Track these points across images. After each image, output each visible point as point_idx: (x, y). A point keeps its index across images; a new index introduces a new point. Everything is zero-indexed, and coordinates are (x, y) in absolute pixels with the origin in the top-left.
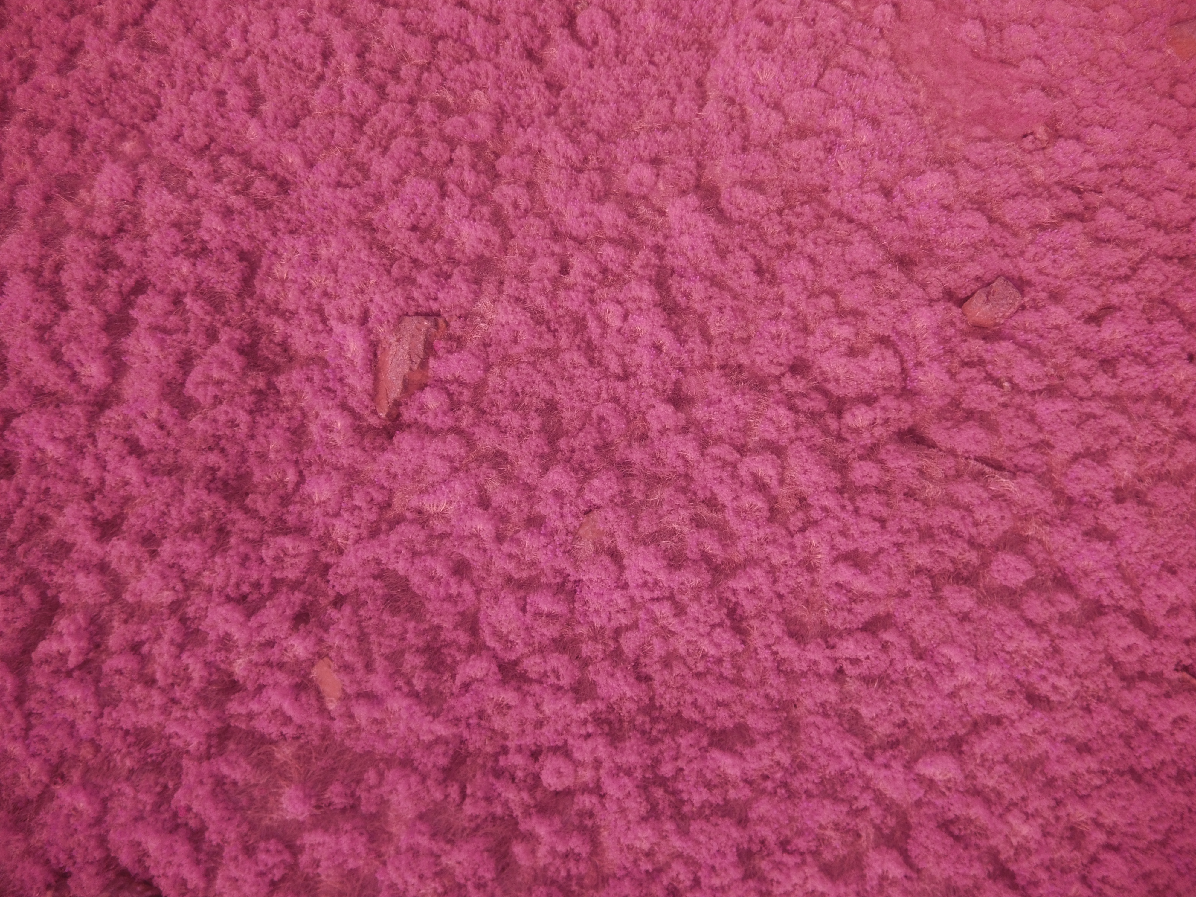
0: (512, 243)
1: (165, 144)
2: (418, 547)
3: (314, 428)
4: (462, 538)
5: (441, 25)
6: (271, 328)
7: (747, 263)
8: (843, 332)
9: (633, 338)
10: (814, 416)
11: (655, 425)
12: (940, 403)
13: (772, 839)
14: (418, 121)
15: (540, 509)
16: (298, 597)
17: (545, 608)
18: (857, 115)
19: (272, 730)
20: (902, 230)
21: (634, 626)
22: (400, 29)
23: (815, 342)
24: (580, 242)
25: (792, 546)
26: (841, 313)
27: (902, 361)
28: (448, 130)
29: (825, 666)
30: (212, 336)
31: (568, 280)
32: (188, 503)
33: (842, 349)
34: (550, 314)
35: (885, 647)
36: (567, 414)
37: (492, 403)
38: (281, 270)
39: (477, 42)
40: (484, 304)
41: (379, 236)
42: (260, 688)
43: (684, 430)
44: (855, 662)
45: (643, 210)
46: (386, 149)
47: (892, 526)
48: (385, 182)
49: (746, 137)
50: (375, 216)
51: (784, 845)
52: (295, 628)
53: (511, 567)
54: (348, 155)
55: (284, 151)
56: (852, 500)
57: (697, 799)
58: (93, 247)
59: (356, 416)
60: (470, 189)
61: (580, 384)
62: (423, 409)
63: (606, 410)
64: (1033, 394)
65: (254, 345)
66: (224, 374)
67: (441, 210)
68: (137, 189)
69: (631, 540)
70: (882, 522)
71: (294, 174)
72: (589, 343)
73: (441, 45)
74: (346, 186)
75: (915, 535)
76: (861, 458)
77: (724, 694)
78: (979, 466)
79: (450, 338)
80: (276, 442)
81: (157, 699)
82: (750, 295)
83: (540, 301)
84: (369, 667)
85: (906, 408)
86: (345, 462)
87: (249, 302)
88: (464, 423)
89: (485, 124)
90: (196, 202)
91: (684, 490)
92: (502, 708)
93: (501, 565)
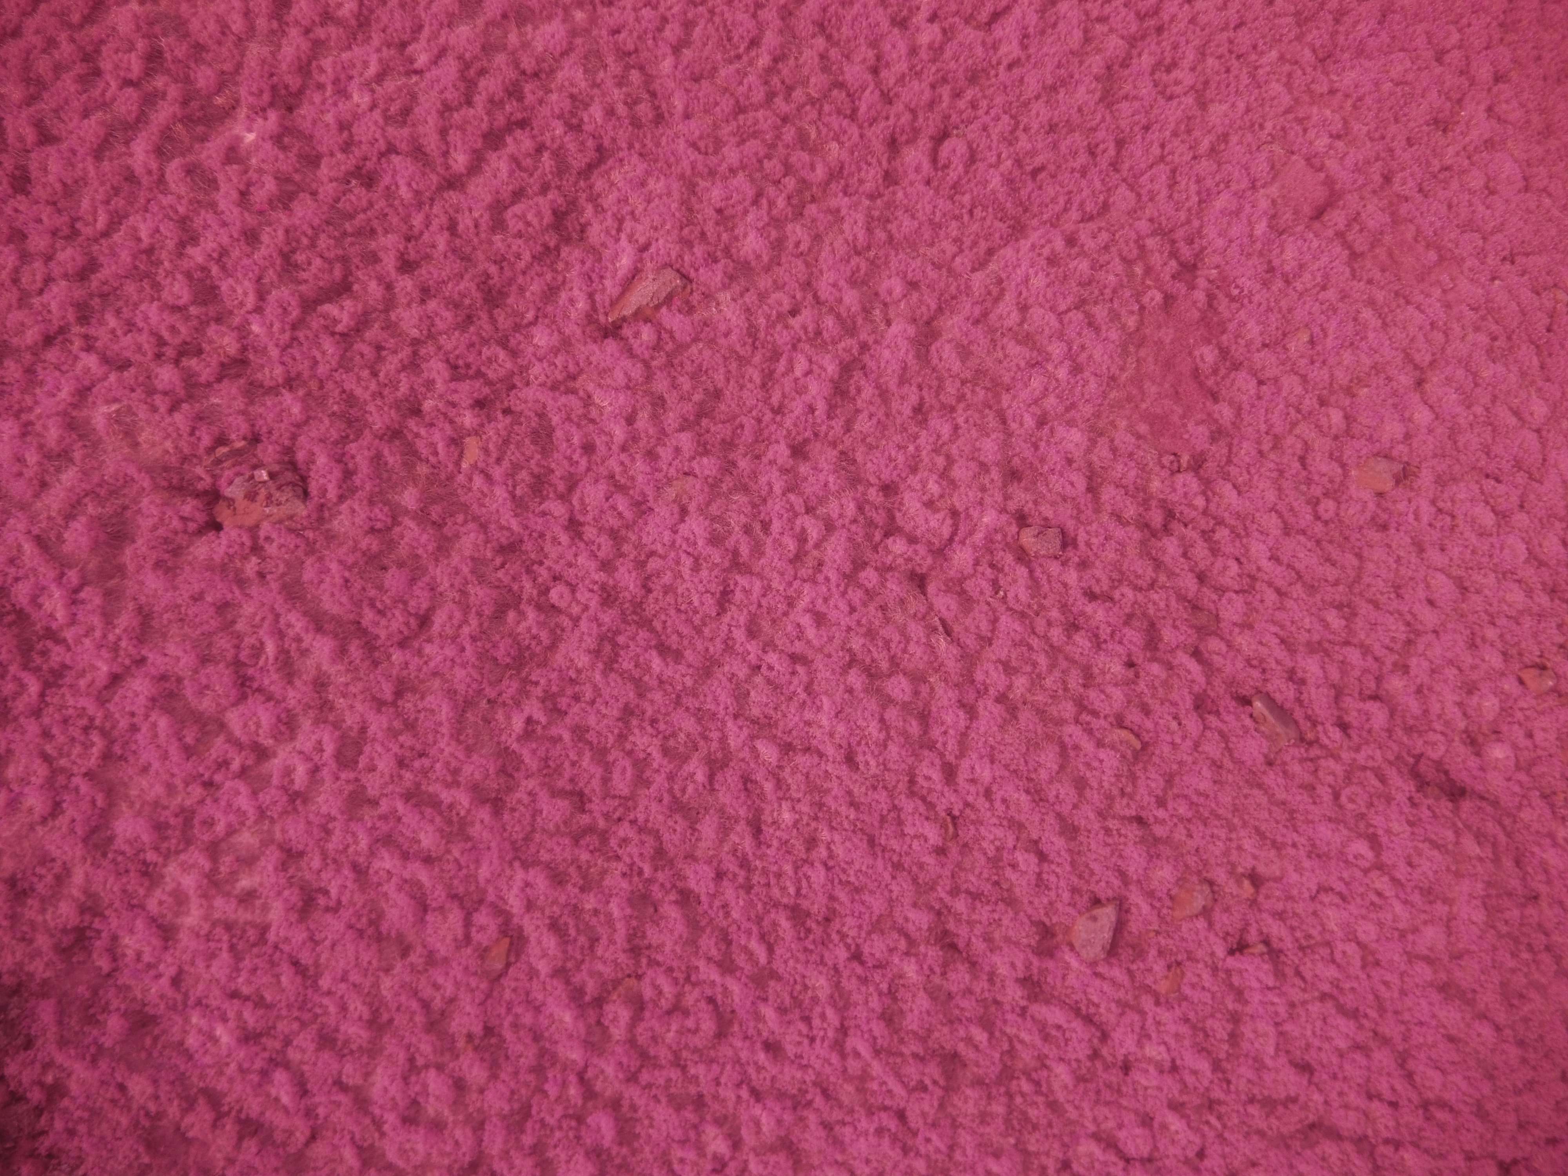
0: (776, 269)
1: (604, 32)
2: (573, 416)
3: (564, 296)
4: (602, 431)
5: (848, 77)
6: (583, 210)
7: (914, 399)
8: (934, 488)
9: (801, 391)
10: (871, 524)
11: (770, 455)
12: (952, 573)
13: (649, 713)
14: (778, 137)
15: (660, 450)
16: (486, 390)
17: (621, 508)
18: (1070, 355)
19: (425, 452)
20: (1028, 453)
21: (663, 557)
22: (817, 59)
23: (914, 481)
24: (817, 301)
25: (790, 584)
26: (944, 474)
27: (954, 534)
28: (793, 159)
29: (752, 658)
30: (545, 189)
31: (791, 321)
32: (462, 287)
33: (925, 498)
34: (762, 335)
35: (793, 673)
36: (723, 407)
37: (681, 364)
38: (616, 176)
39: (863, 108)
40: (724, 297)
41: (694, 199)
42: (432, 425)
43: (784, 471)
44: (771, 668)
45: (877, 312)
46: (742, 142)
47: (856, 616)
48: (724, 166)
49: (985, 314)
50: (702, 184)
51: (653, 722)
52: (472, 407)
53: (618, 469)
54: (716, 126)
55: (677, 95)
56: (847, 586)
57: (626, 665)
58: (512, 75)
59: (594, 309)
60: (775, 212)
61: (745, 394)
62: (637, 335)
63: (749, 423)
64: (1009, 609)
65: (566, 213)
66: (535, 221)
67: (746, 212)
68: (564, 54)
69: (699, 509)
70: (853, 610)
71: (672, 115)
72: (771, 373)
73: (835, 92)
74: (698, 149)
75: (863, 630)
76: (876, 569)
77: (686, 630)
78: (938, 623)
79: (687, 302)
80: (535, 288)
81: (373, 386)
82: (899, 421)
83: (762, 321)
84: (498, 461)
85: (929, 561)
86: (567, 331)
87: (582, 183)
88: (654, 363)
89: (820, 172)
90: (596, 91)
91: (754, 506)
92: (555, 541)
93: (613, 464)
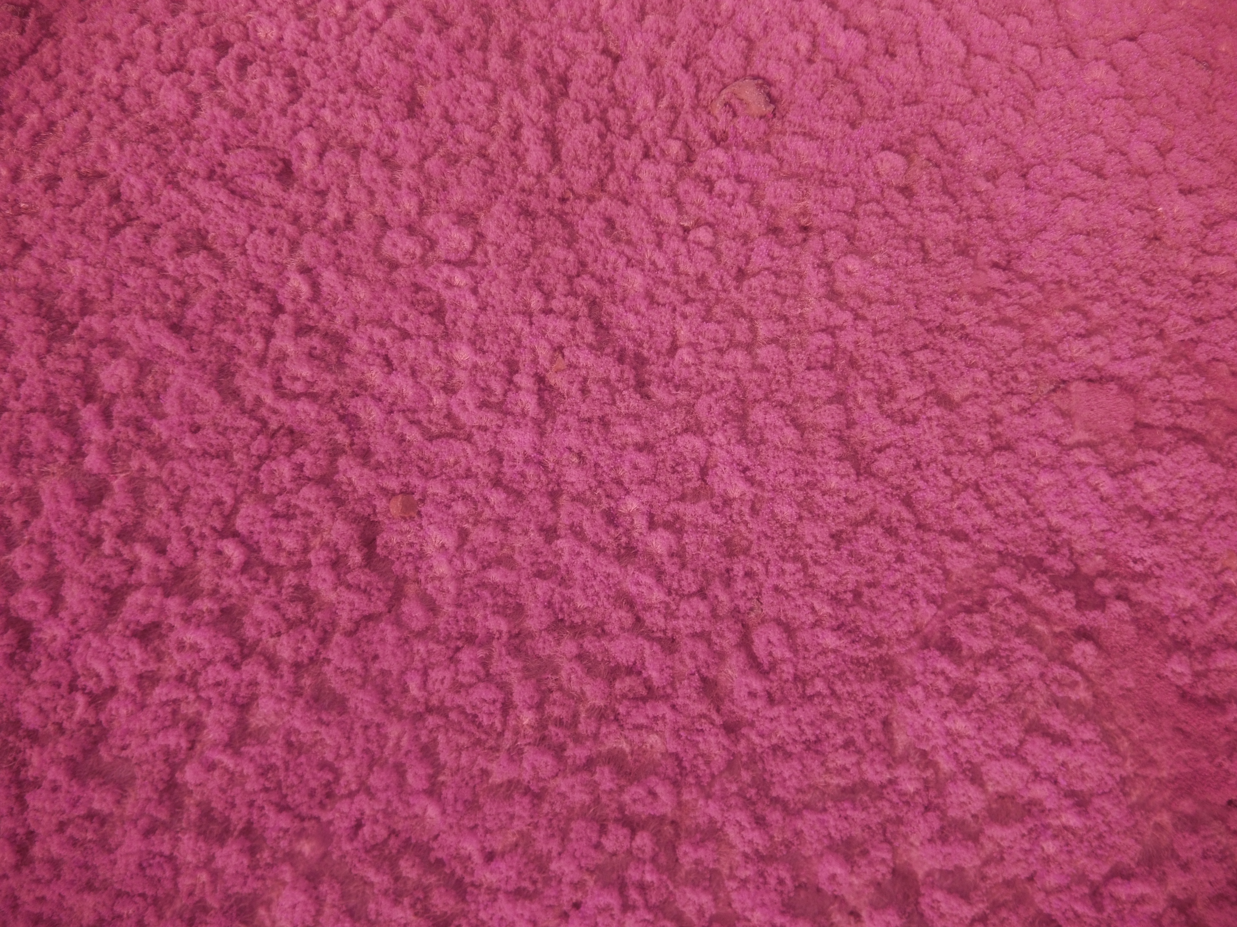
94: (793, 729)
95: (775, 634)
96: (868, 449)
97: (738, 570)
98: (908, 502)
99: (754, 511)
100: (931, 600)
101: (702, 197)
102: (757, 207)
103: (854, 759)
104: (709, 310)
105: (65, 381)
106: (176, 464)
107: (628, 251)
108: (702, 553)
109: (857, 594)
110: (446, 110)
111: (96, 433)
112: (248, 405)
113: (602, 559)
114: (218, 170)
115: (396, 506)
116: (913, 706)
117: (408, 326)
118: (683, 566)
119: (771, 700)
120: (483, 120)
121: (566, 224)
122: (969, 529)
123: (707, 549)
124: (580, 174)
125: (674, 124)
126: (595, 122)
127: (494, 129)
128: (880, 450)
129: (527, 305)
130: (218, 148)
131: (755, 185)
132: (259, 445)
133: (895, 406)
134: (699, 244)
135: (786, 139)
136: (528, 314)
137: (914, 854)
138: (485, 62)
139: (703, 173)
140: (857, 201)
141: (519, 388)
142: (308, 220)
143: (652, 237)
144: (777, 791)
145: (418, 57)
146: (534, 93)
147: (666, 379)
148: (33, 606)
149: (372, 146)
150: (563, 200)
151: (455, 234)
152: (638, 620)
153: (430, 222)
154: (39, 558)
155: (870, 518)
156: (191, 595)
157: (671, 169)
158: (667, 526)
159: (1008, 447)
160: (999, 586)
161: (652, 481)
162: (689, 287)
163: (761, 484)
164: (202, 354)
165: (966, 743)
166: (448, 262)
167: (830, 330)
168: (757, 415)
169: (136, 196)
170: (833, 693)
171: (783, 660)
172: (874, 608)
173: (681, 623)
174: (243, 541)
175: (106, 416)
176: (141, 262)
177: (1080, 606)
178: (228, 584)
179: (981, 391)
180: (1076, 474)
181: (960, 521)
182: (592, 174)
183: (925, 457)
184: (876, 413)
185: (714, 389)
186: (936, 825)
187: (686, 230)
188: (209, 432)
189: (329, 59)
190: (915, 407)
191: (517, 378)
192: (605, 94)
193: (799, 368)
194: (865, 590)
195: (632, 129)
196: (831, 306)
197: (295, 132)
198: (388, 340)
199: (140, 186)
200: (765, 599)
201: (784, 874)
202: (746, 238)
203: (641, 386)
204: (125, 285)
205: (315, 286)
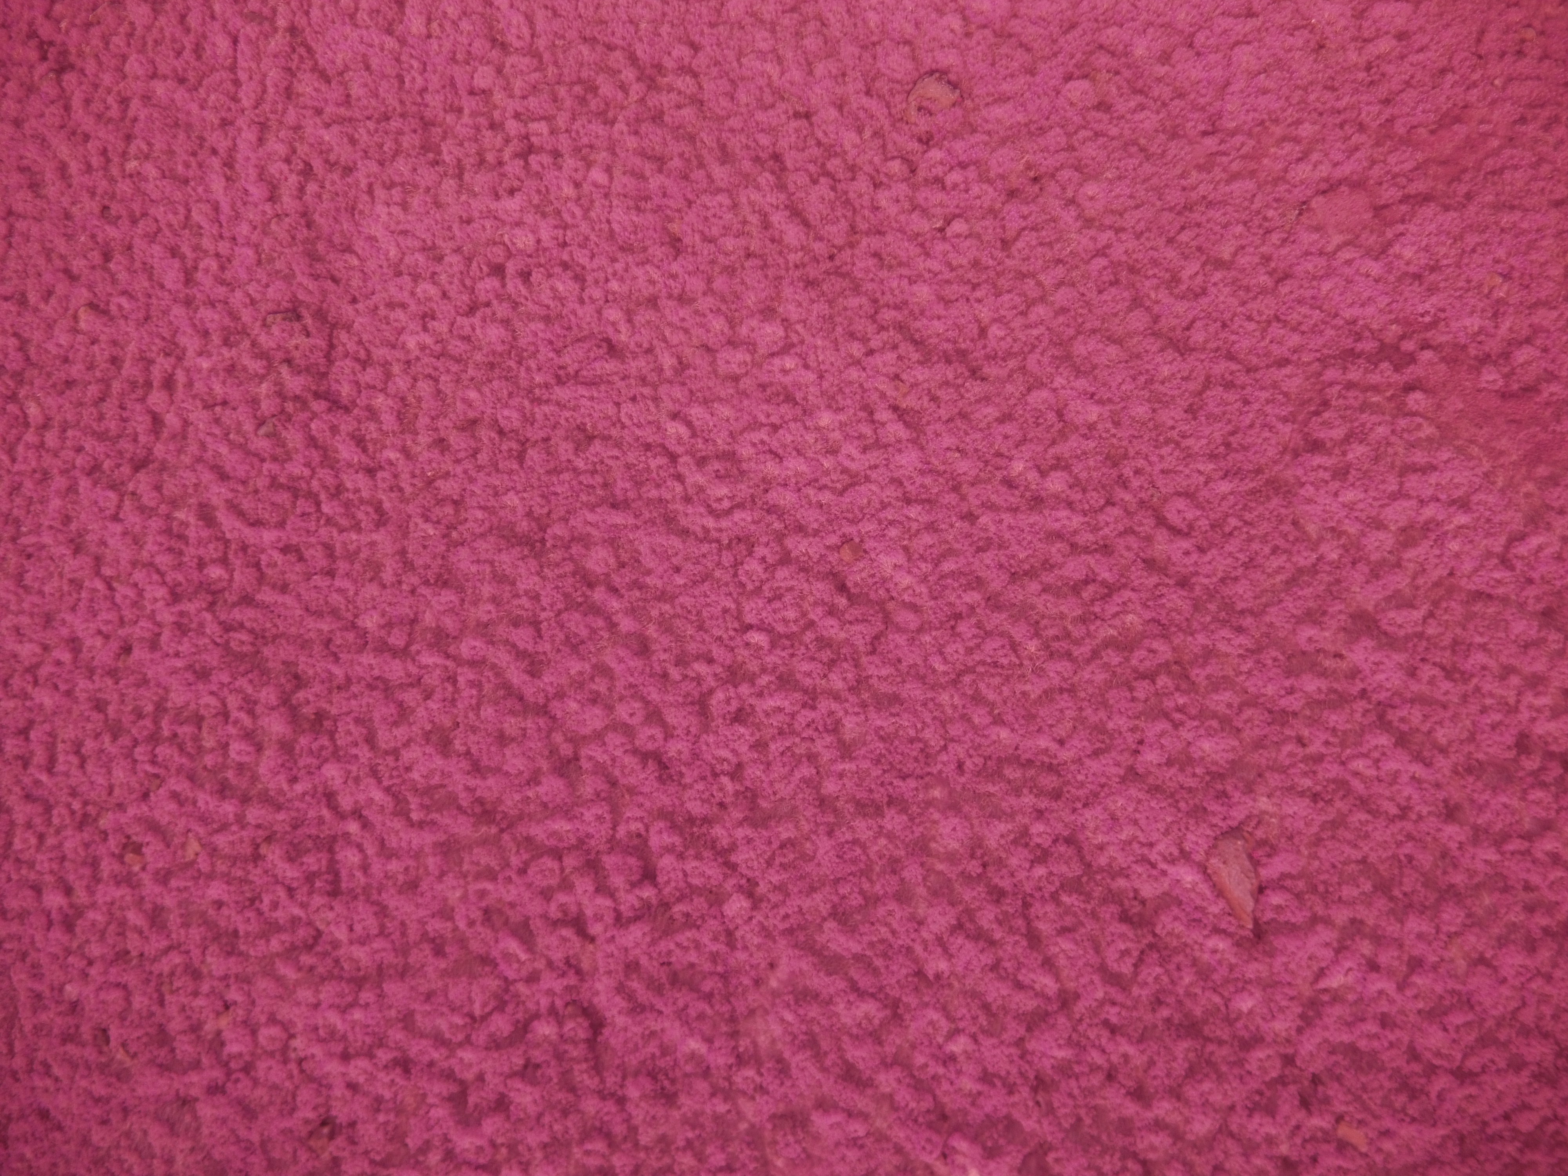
2: (1349, 1019)
3: (1206, 957)
4: (1374, 999)
5: (1073, 576)
6: (1122, 889)
7: (1436, 673)
8: (1540, 701)
9: (1393, 780)
15: (1414, 953)
16: (1291, 1088)
18: (1447, 503)
23: (1524, 716)
26: (1531, 685)
28: (1139, 666)
30: (1098, 918)
33: (1548, 714)
36: (1381, 866)
37: (1326, 884)
38: (1096, 839)
39: (1107, 576)
41: (1150, 780)
43: (1477, 839)
46: (1108, 707)
48: (1128, 735)
52: (1307, 1111)
53: (1419, 1004)
55: (1039, 742)
58: (982, 889)
60: (1191, 711)
61: (1376, 836)
62: (1277, 910)
65: (1124, 909)
66: (1127, 944)
69: (1492, 947)
71: (1055, 756)
72: (1361, 799)
73: (1084, 594)
74: (1103, 751)
79: (1262, 845)
82: (1455, 699)
86: (1252, 976)
87: (1096, 876)
88: (1318, 911)
89: (1158, 645)
93: (1412, 1006)
94: (1229, 561)
95: (1180, 503)
96: (1178, 332)
97: (1128, 472)
98: (1231, 357)
99: (1117, 424)
100: (1285, 420)
101: (940, 196)
102: (990, 182)
103: (1284, 557)
104: (995, 286)
105: (570, 580)
106: (681, 599)
107: (905, 271)
108: (1094, 474)
109: (1228, 445)
110: (702, 233)
111: (615, 604)
112: (700, 535)
113: (1021, 516)
114: (561, 372)
115: (846, 554)
116: (1309, 501)
117: (774, 419)
118: (1084, 491)
119: (1201, 550)
120: (737, 226)
121: (844, 276)
122: (1287, 354)
123: (1096, 469)
124: (833, 229)
125: (884, 146)
126: (823, 180)
127: (747, 228)
128: (1188, 328)
129: (852, 356)
130: (551, 355)
131: (976, 163)
132: (727, 559)
133: (1184, 287)
134: (958, 236)
135: (984, 112)
136: (857, 362)
137: (1359, 597)
138: (709, 176)
139: (930, 176)
140: (1069, 135)
141: (883, 424)
142: (653, 377)
143: (918, 250)
144: (1240, 605)
145: (657, 200)
146: (761, 180)
147: (991, 357)
148: (652, 737)
149: (664, 293)
150: (831, 258)
151: (768, 329)
152: (1073, 546)
153: (744, 331)
154: (637, 705)
155: (1208, 383)
156: (751, 679)
157: (904, 186)
158: (1054, 468)
159: (1287, 276)
160: (1331, 384)
161: (1024, 440)
162: (970, 275)
163: (1110, 400)
164: (647, 515)
165: (1361, 506)
166: (773, 355)
167: (1101, 252)
168: (1080, 349)
169: (516, 424)
170: (1246, 523)
171: (1197, 519)
172: (1245, 448)
173: (1106, 531)
174: (761, 627)
175: (614, 590)
176: (555, 471)
177: (1397, 369)
178: (770, 660)
179: (1244, 242)
180: (1348, 271)
181: (1277, 351)
182: (844, 224)
183: (1227, 316)
184: (1172, 300)
185: (1034, 347)
186: (1366, 570)
187: (941, 230)
188: (689, 566)
189: (587, 239)
190: (1199, 279)
191: (877, 416)
192: (816, 151)
193: (1093, 295)
194: (1232, 439)
195: (853, 169)
196: (1092, 232)
197: (599, 312)
198: (766, 438)
199: (515, 415)
200: (1159, 483)
201: (1274, 653)
202: (992, 212)
203: (974, 373)
204: (556, 494)
205: (689, 424)
